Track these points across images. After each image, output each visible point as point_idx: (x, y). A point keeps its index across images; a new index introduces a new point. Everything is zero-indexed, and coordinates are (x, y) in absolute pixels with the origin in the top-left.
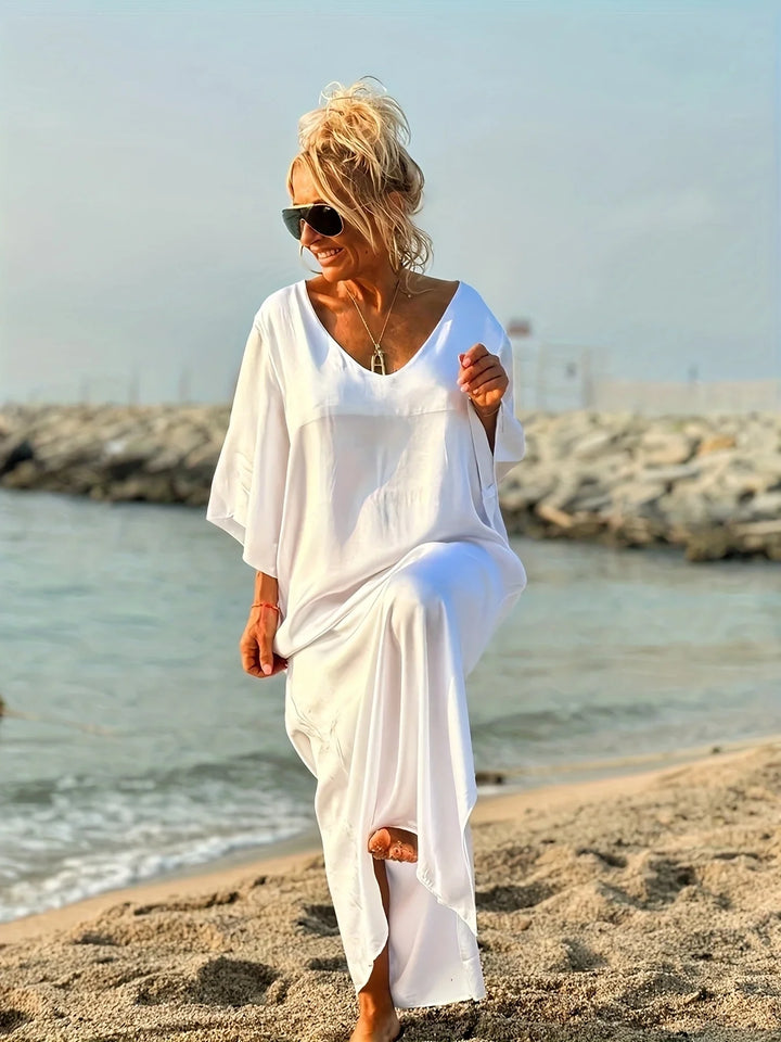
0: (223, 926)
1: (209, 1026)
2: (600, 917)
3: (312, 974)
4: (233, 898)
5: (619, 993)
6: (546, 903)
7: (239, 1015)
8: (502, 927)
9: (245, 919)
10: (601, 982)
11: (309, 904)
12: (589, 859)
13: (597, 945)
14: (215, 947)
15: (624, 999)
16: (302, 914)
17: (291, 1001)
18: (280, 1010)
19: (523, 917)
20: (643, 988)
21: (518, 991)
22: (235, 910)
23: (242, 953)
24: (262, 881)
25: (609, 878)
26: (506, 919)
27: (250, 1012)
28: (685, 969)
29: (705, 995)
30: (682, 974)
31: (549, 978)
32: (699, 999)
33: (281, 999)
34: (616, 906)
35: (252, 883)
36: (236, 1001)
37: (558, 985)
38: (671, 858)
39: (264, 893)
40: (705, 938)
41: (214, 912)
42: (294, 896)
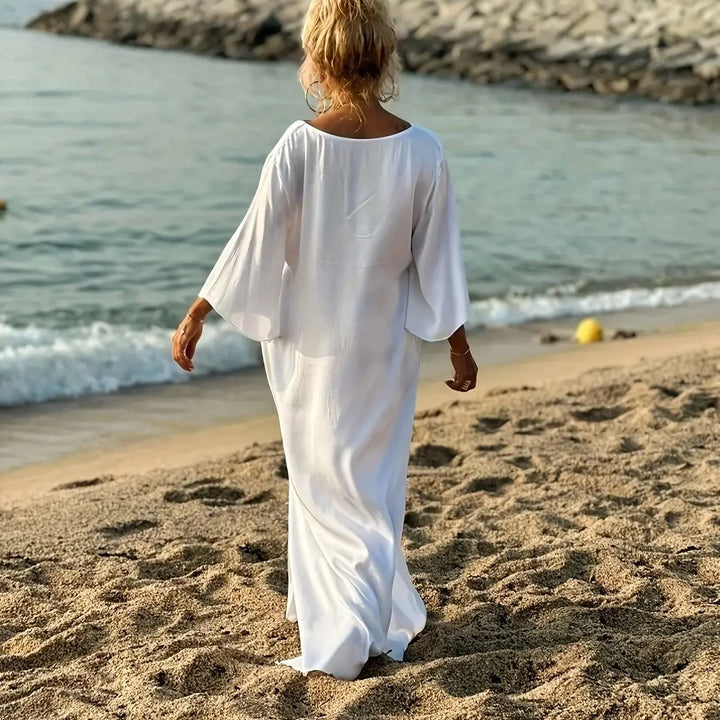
0: (431, 428)
1: (420, 476)
2: (649, 426)
3: (477, 453)
4: (438, 413)
5: (642, 464)
6: (621, 418)
7: (437, 471)
8: (590, 430)
9: (443, 424)
10: (634, 458)
11: (481, 416)
12: (655, 392)
13: (640, 440)
14: (425, 438)
15: (645, 467)
16: (476, 422)
17: (465, 466)
18: (458, 469)
19: (603, 425)
20: (656, 462)
21: (585, 462)
22: (438, 420)
23: (441, 442)
24: (456, 404)
25: (663, 404)
26: (593, 426)
27: (443, 469)
28: (684, 453)
29: (689, 466)
30: (682, 456)
31: (605, 456)
32: (685, 468)
33: (460, 464)
34: (659, 419)
35: (450, 404)
36: (436, 465)
37: (610, 460)
38: (707, 392)
39: (457, 410)
40: (703, 437)
41: (426, 421)
42: (473, 412)
